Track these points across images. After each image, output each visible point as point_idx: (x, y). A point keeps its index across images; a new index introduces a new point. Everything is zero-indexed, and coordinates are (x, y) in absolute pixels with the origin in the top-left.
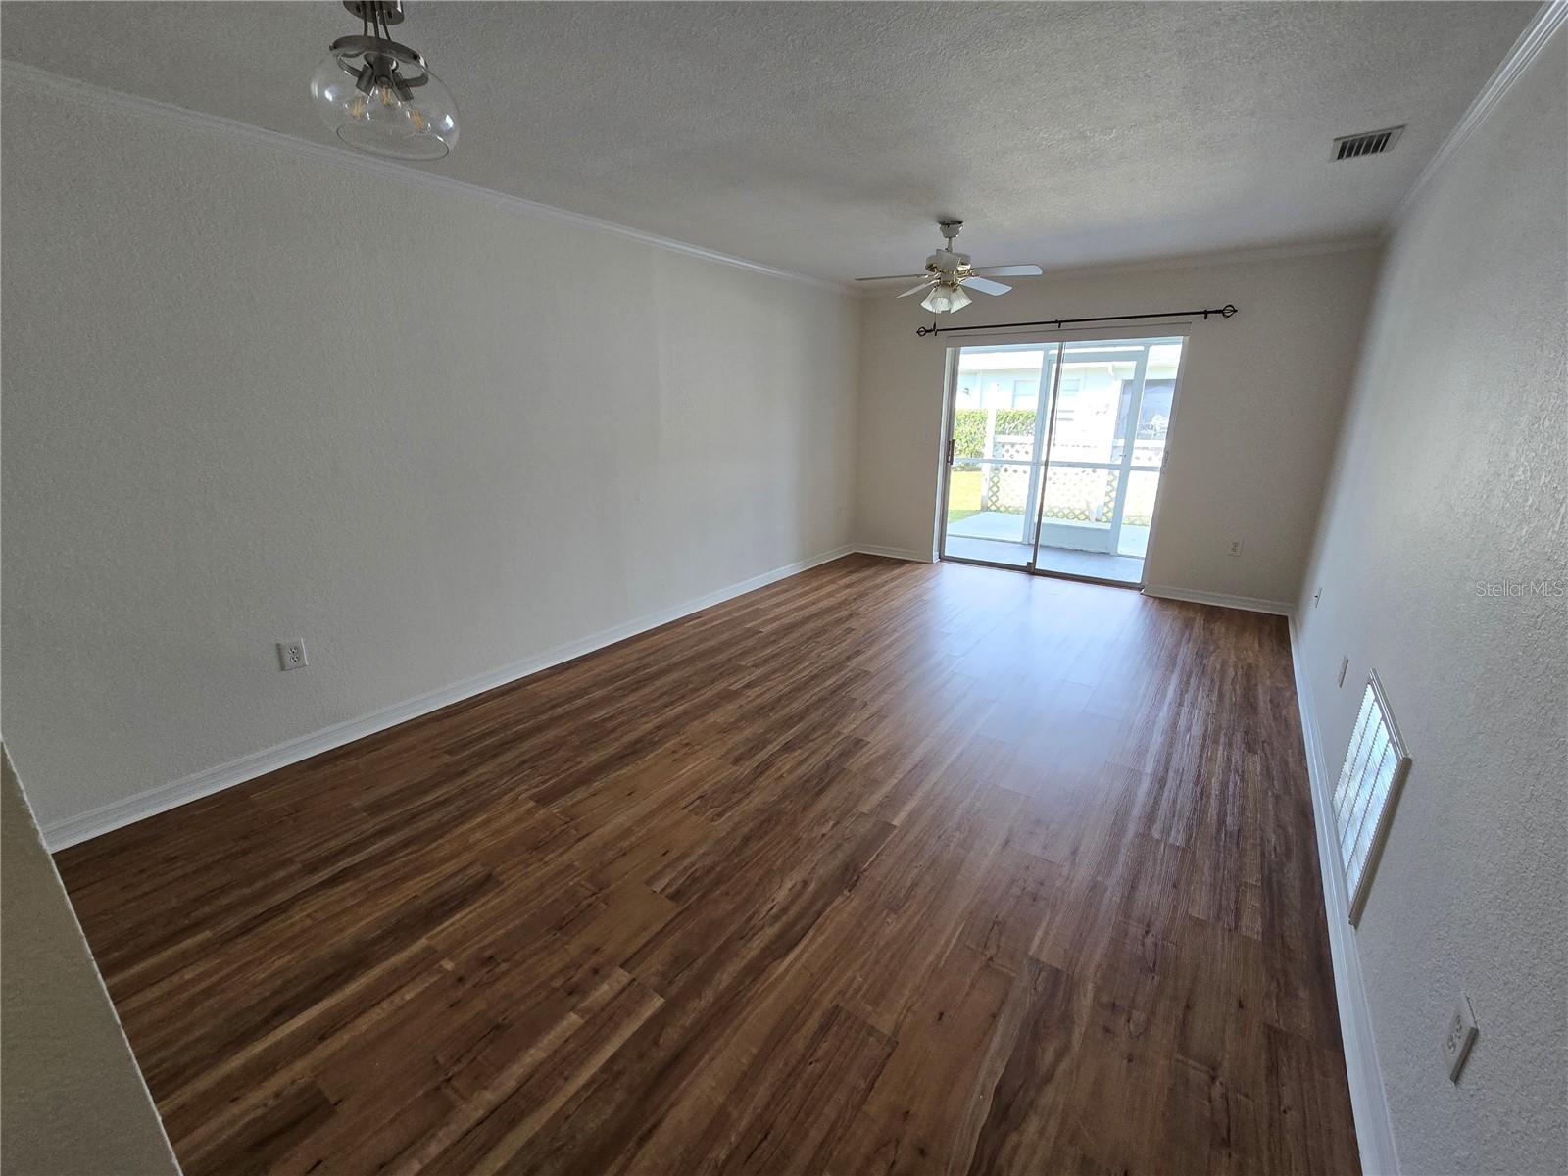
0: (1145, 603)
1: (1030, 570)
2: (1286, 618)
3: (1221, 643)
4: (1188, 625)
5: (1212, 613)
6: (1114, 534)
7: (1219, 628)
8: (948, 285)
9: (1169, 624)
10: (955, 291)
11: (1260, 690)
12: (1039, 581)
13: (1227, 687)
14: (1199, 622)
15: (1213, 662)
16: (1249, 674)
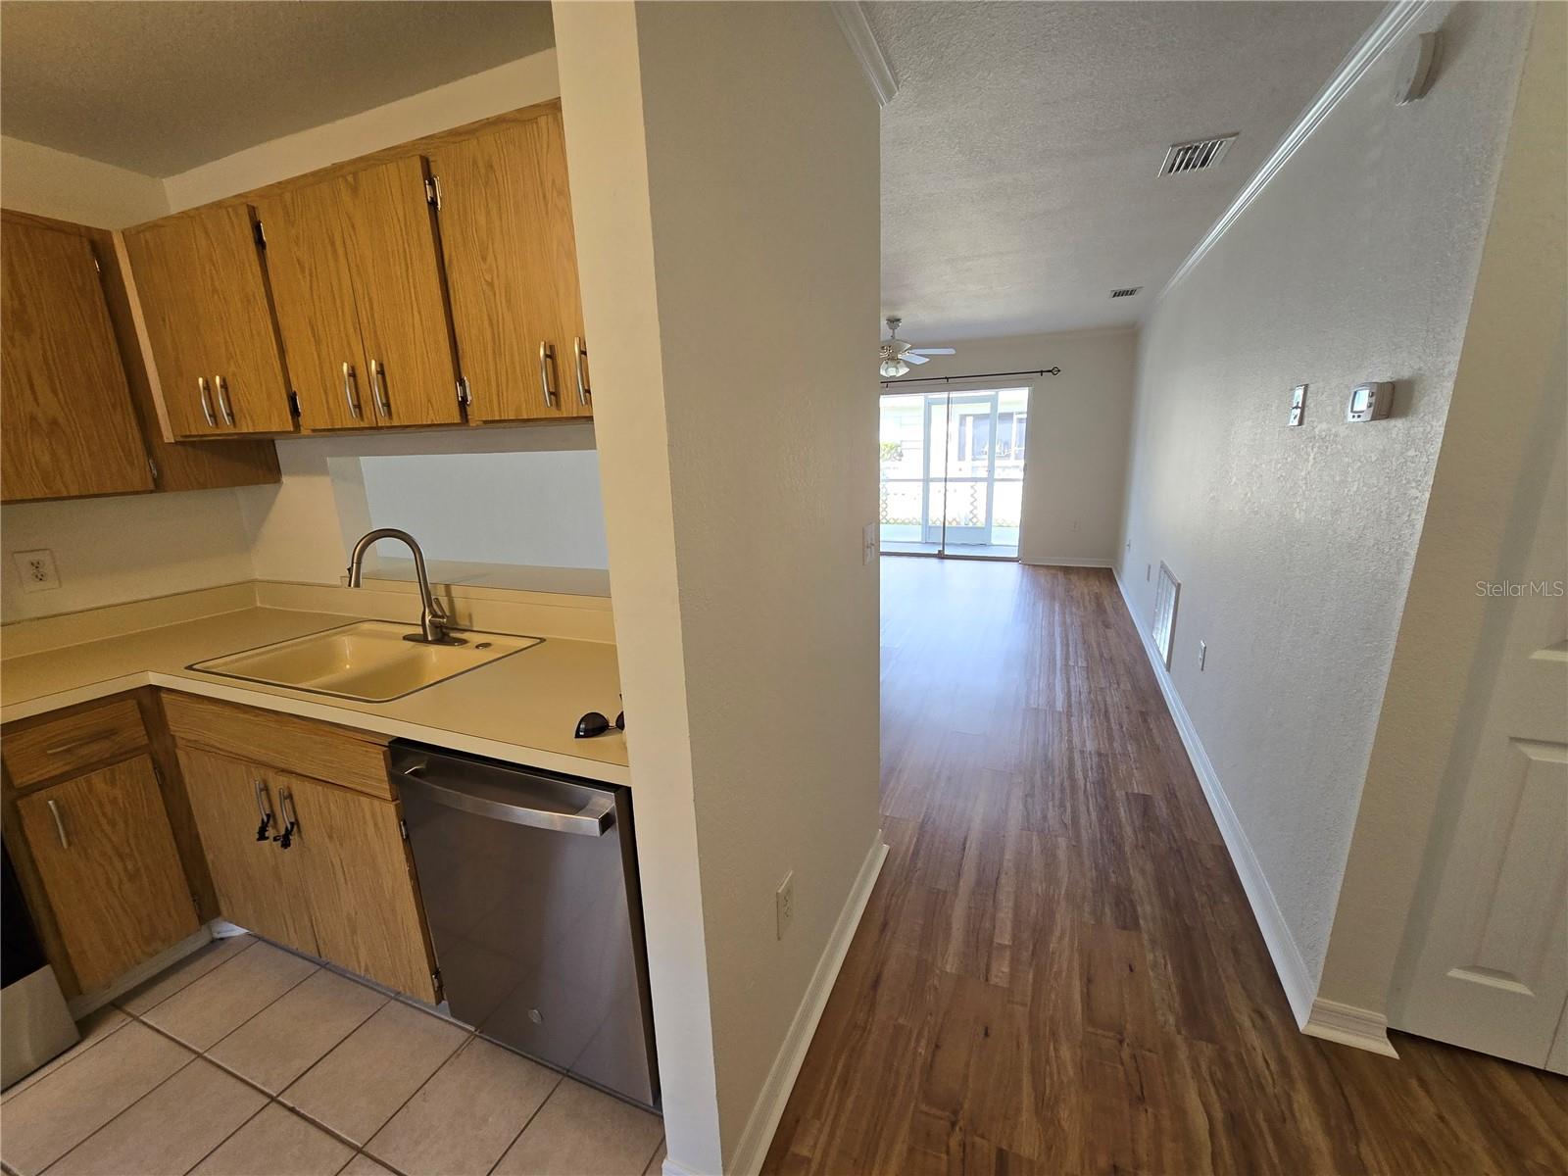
0: (1023, 569)
1: (941, 556)
2: (1111, 569)
3: (1078, 584)
4: (1055, 576)
5: (1067, 570)
6: (987, 529)
7: (1074, 578)
8: (893, 359)
9: (1044, 579)
10: (899, 363)
11: (1105, 603)
12: (948, 562)
13: (1087, 604)
14: (1060, 576)
15: (1076, 593)
16: (1098, 598)
